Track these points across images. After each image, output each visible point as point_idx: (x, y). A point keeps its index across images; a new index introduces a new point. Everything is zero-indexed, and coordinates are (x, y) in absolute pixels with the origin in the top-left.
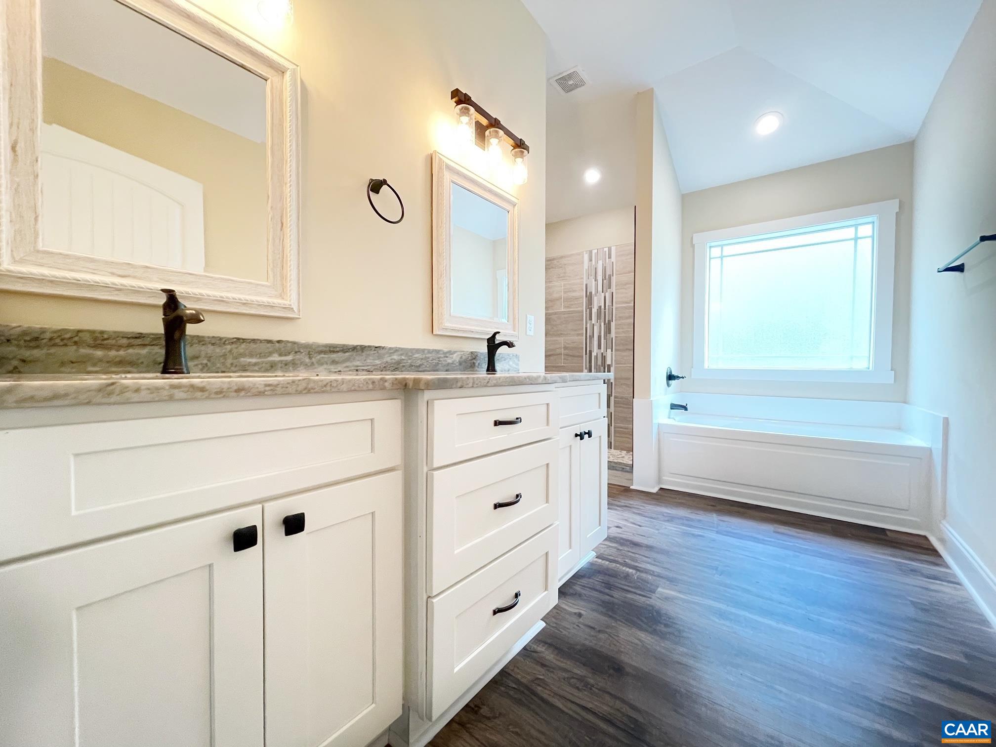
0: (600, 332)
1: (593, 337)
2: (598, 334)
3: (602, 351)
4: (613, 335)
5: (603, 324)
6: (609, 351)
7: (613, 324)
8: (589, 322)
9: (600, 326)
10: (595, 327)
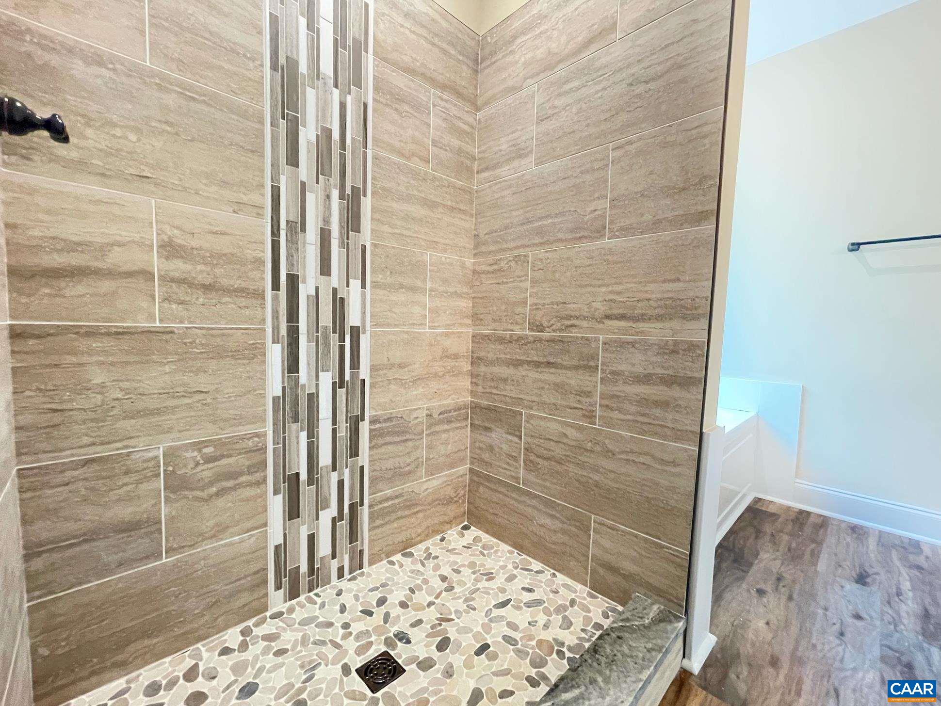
0: (327, 221)
1: (303, 230)
2: (321, 224)
3: (335, 280)
4: (366, 236)
5: (335, 194)
6: (356, 284)
7: (367, 204)
8: (286, 170)
9: (328, 197)
10: (310, 197)
